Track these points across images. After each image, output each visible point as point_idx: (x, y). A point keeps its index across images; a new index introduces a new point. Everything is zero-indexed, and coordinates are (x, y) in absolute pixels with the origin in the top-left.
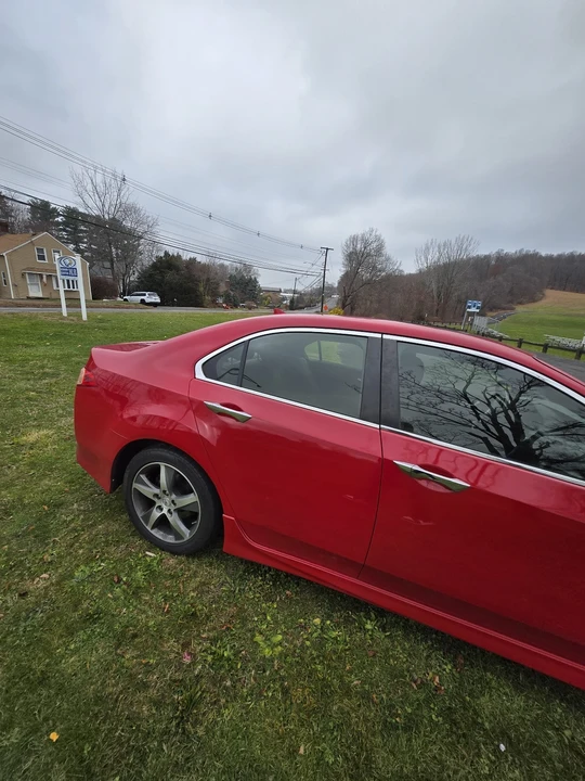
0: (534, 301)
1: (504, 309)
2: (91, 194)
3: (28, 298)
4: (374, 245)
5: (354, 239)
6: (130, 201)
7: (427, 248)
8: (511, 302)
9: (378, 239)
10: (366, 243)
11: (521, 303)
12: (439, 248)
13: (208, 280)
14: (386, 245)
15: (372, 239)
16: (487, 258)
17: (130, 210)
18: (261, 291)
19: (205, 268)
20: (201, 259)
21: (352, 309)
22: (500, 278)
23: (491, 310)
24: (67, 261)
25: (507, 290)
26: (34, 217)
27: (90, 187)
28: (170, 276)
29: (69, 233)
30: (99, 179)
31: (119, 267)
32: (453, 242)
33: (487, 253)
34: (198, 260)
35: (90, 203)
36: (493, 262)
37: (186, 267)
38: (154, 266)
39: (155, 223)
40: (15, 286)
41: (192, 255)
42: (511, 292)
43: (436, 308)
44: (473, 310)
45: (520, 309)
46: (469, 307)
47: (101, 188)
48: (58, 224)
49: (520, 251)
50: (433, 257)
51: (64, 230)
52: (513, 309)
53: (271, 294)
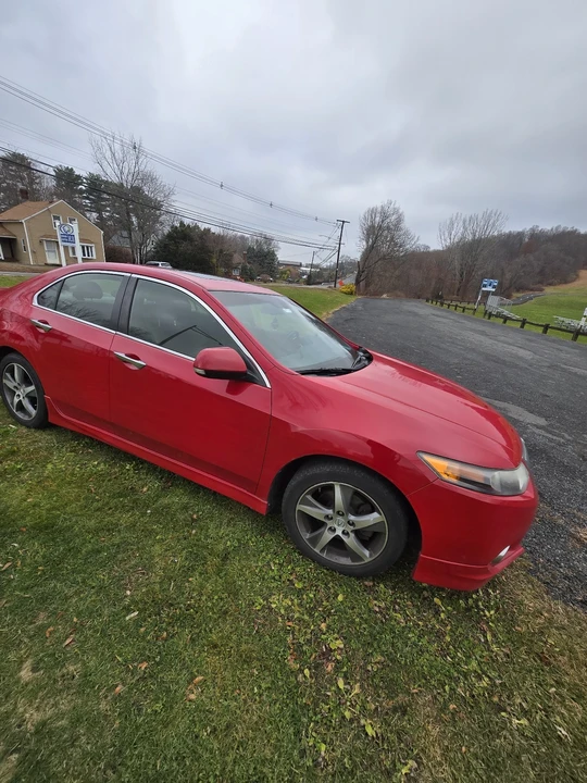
0: (566, 283)
1: (532, 290)
2: (110, 161)
3: (46, 264)
4: (393, 218)
5: (373, 212)
6: (148, 169)
7: (452, 224)
8: (541, 282)
9: (396, 211)
10: (385, 216)
11: (550, 284)
12: (464, 222)
13: (221, 251)
14: (406, 219)
15: (391, 211)
16: (520, 235)
17: (148, 178)
18: (280, 265)
19: (220, 239)
20: (214, 230)
21: (367, 285)
22: (531, 258)
23: (518, 291)
24: (67, 229)
25: (538, 270)
26: (58, 185)
27: (108, 154)
28: (184, 246)
29: (93, 201)
30: (117, 147)
31: (137, 236)
32: (480, 217)
33: (521, 230)
34: (213, 230)
35: (109, 171)
36: (527, 240)
37: (201, 238)
38: (169, 236)
39: (172, 192)
40: (33, 252)
41: (207, 226)
42: (542, 272)
43: (457, 286)
44: (489, 289)
45: (549, 290)
46: (485, 286)
47: (119, 155)
48: (81, 192)
49: (557, 228)
50: (457, 233)
51: (87, 198)
52: (542, 290)
53: (290, 268)
